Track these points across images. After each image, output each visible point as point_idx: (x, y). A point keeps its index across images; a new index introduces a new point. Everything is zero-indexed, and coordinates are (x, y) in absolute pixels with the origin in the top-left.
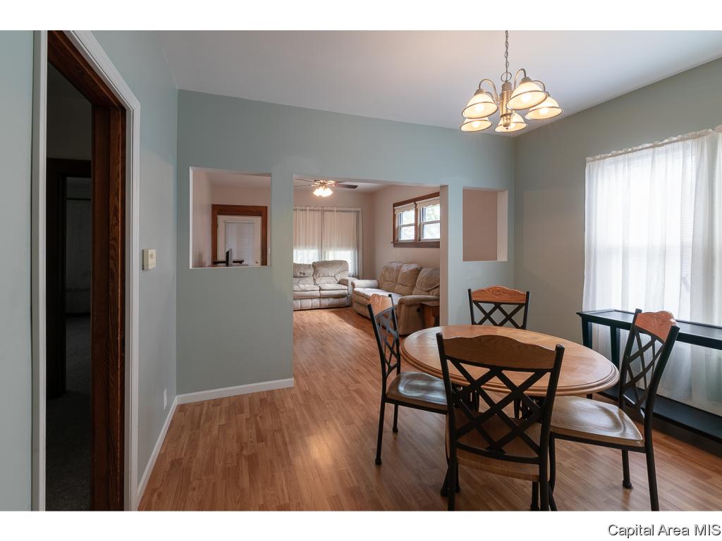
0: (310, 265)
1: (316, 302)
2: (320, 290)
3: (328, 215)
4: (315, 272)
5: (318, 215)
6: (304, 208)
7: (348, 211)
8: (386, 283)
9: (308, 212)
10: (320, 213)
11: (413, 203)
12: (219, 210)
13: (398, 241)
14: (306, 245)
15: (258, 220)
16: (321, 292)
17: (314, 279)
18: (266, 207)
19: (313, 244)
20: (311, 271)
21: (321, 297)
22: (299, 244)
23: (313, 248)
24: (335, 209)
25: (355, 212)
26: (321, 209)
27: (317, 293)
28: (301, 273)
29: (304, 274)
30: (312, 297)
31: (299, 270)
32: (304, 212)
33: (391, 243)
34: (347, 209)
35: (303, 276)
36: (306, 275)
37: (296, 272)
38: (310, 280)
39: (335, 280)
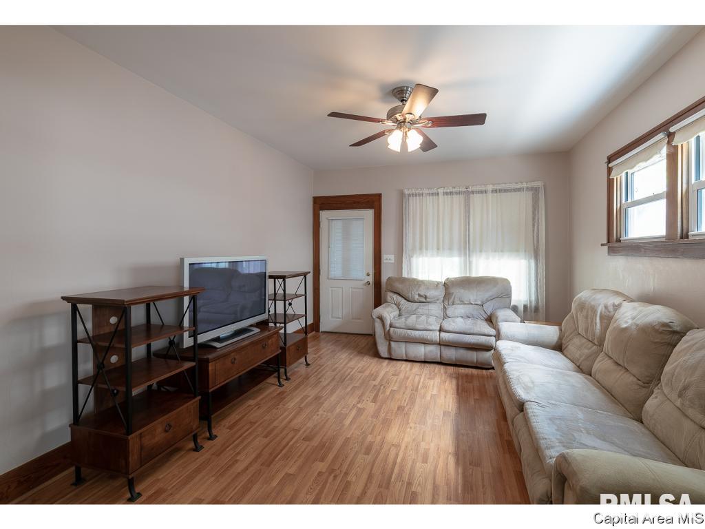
0: (438, 284)
1: (433, 352)
3: (476, 199)
4: (448, 295)
5: (458, 200)
6: (435, 191)
7: (515, 190)
8: (577, 341)
9: (441, 197)
12: (323, 204)
13: (619, 241)
14: (438, 249)
15: (369, 214)
17: (444, 307)
18: (380, 196)
19: (451, 249)
20: (440, 293)
22: (427, 249)
23: (449, 255)
24: (490, 188)
25: (532, 189)
26: (464, 190)
28: (419, 295)
29: (426, 297)
30: (425, 342)
31: (417, 290)
32: (435, 197)
33: (602, 245)
34: (513, 186)
35: (425, 300)
36: (428, 300)
37: (413, 293)
38: (436, 309)
39: (483, 313)
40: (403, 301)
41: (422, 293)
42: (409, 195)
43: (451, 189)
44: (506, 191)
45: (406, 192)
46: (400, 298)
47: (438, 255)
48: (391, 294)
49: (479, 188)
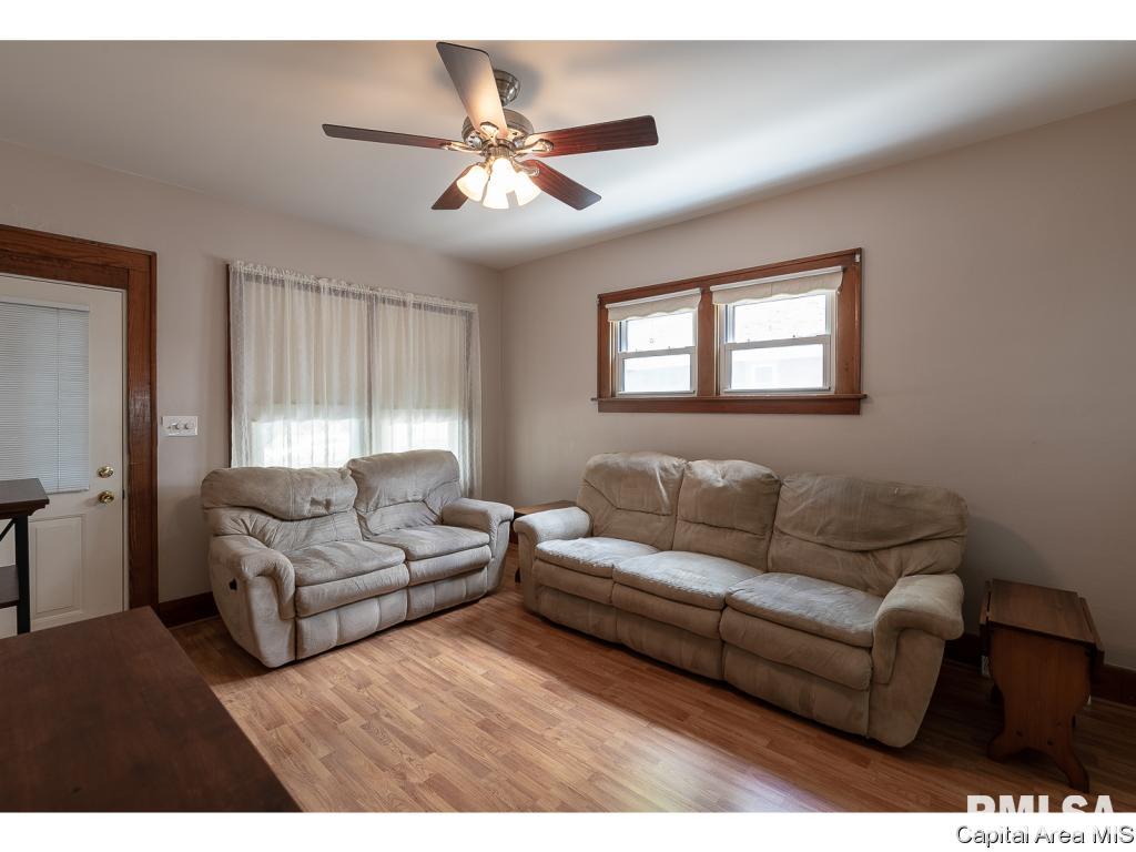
0: (341, 473)
1: (395, 605)
2: (409, 558)
3: (388, 315)
4: (365, 492)
5: (356, 308)
6: (310, 280)
7: (445, 310)
9: (325, 297)
10: (364, 304)
11: (697, 290)
13: (613, 395)
14: (320, 402)
15: (109, 304)
16: (415, 566)
17: (360, 518)
18: (151, 258)
19: (343, 402)
20: (348, 492)
21: (416, 584)
22: (294, 403)
23: (343, 415)
25: (465, 313)
26: (368, 291)
27: (400, 574)
28: (314, 502)
29: (328, 504)
30: (380, 594)
31: (308, 493)
32: (311, 295)
33: (593, 399)
34: (445, 304)
35: (326, 510)
36: (332, 509)
37: (298, 499)
38: (347, 525)
39: (428, 513)
40: (272, 524)
41: (320, 498)
42: (248, 277)
43: (343, 286)
44: (433, 309)
45: (239, 266)
46: (261, 519)
47: (316, 415)
48: (234, 513)
49: (394, 295)
